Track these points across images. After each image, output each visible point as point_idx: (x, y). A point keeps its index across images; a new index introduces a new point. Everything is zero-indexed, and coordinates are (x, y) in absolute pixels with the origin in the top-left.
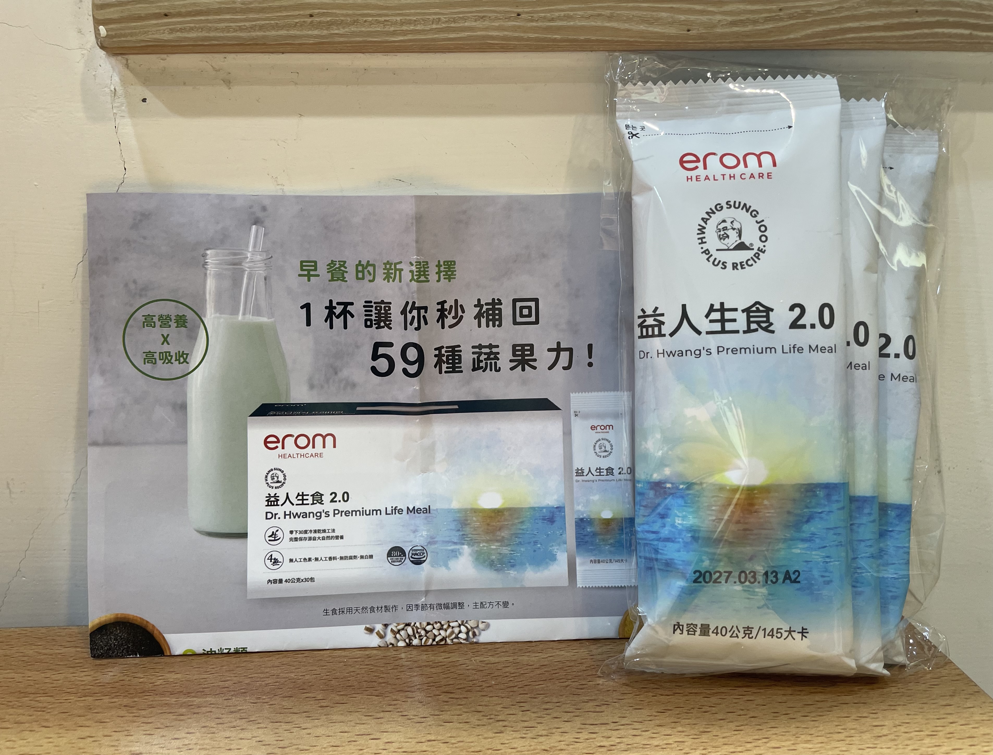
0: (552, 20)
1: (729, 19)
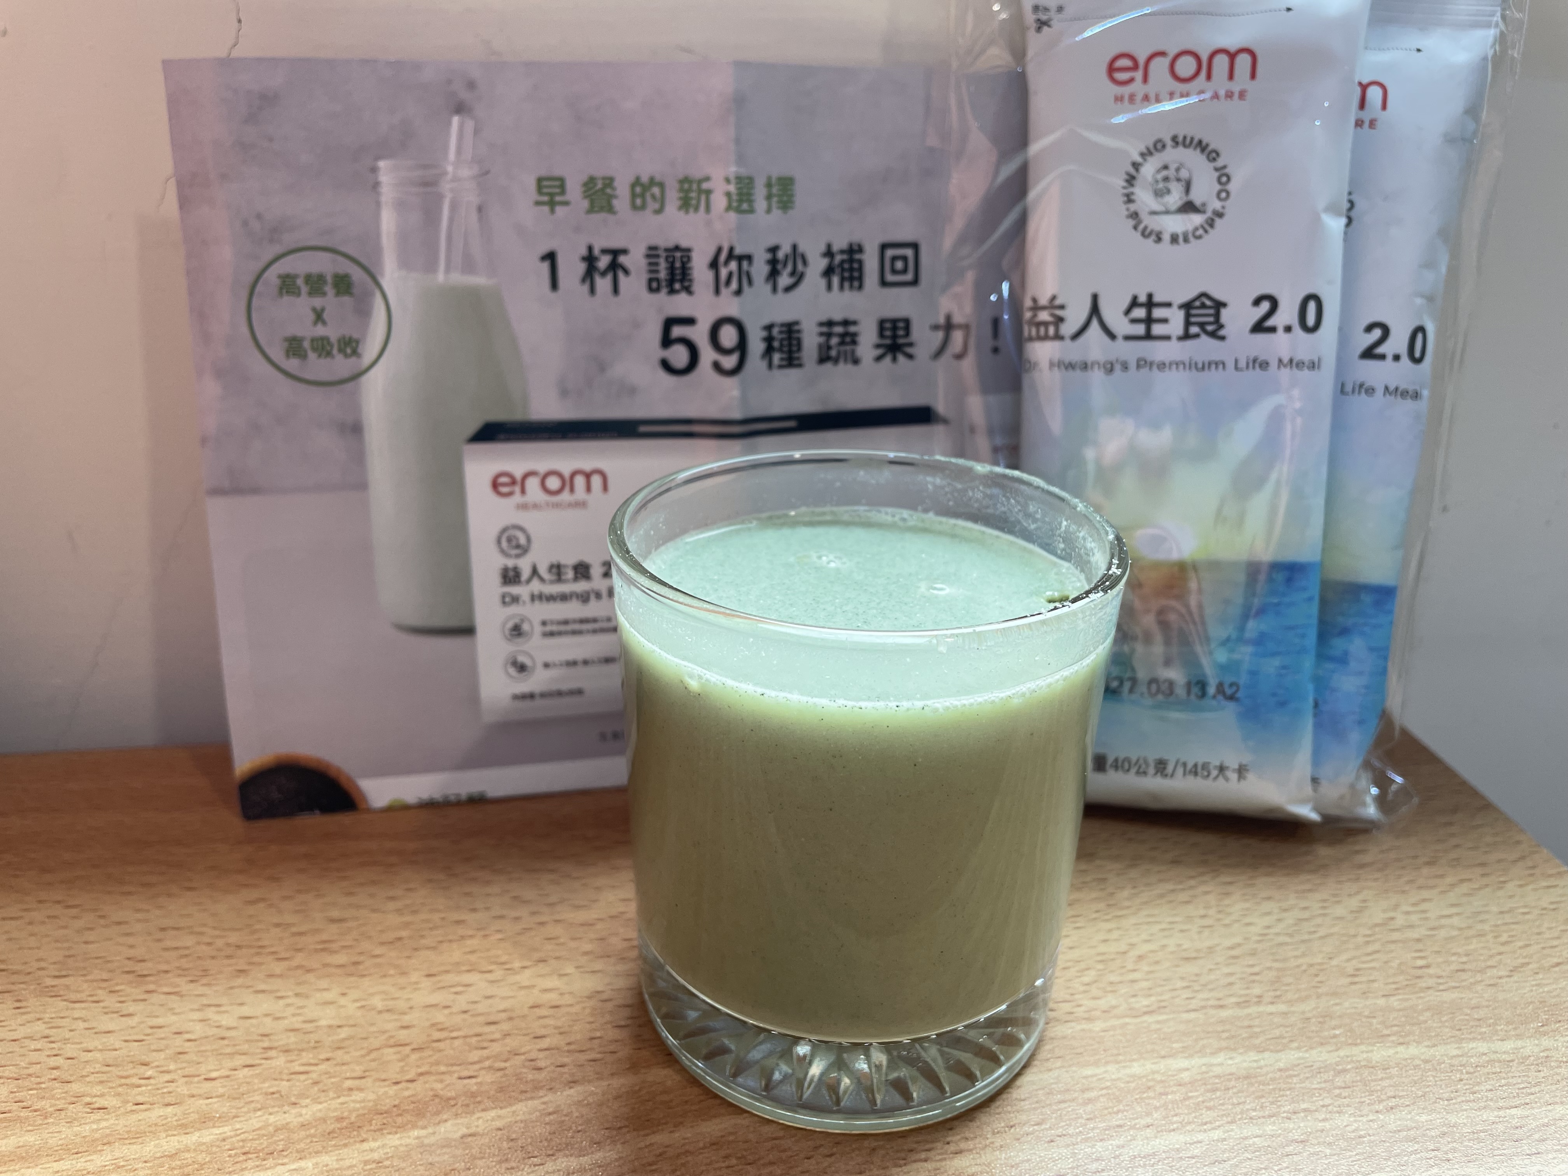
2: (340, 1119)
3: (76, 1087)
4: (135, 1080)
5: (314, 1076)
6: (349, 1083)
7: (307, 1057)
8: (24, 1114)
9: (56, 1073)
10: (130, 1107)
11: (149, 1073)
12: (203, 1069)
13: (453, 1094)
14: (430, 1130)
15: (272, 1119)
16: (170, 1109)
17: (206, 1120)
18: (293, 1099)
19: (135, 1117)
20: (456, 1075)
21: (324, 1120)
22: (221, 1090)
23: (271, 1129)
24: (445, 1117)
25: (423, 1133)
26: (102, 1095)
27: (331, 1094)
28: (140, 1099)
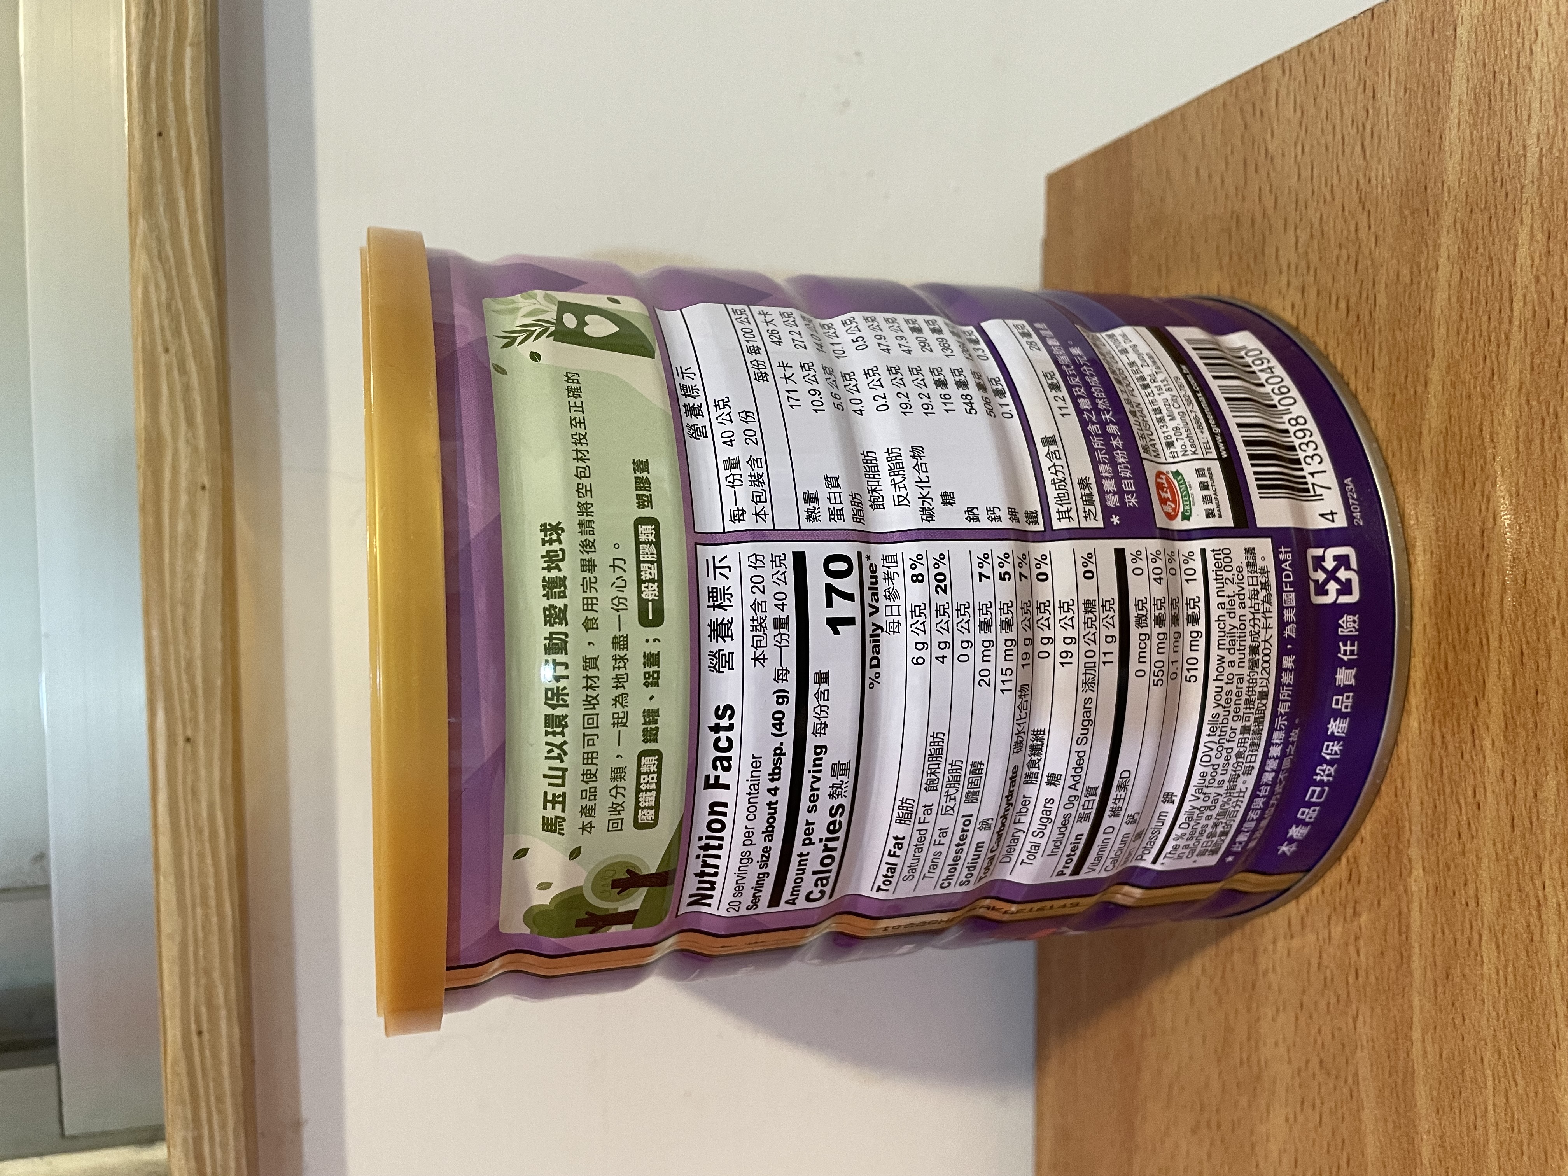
0: (193, 689)
1: (183, 427)
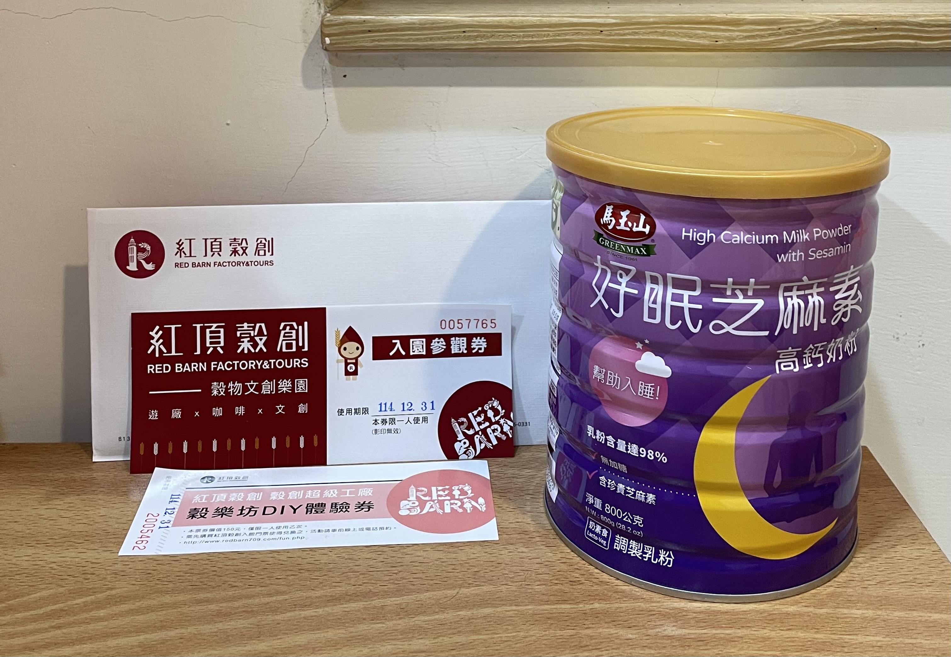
2: (331, 596)
3: (225, 578)
4: (247, 577)
5: (320, 580)
6: (334, 584)
7: (317, 573)
8: (205, 586)
9: (215, 573)
10: (247, 586)
11: (253, 575)
12: (274, 575)
13: (377, 591)
14: (369, 603)
15: (304, 594)
16: (263, 588)
17: (278, 593)
18: (312, 588)
19: (249, 590)
20: (379, 585)
21: (326, 596)
22: (283, 583)
23: (305, 598)
24: (375, 598)
25: (365, 603)
26: (235, 582)
27: (328, 587)
28: (250, 584)
